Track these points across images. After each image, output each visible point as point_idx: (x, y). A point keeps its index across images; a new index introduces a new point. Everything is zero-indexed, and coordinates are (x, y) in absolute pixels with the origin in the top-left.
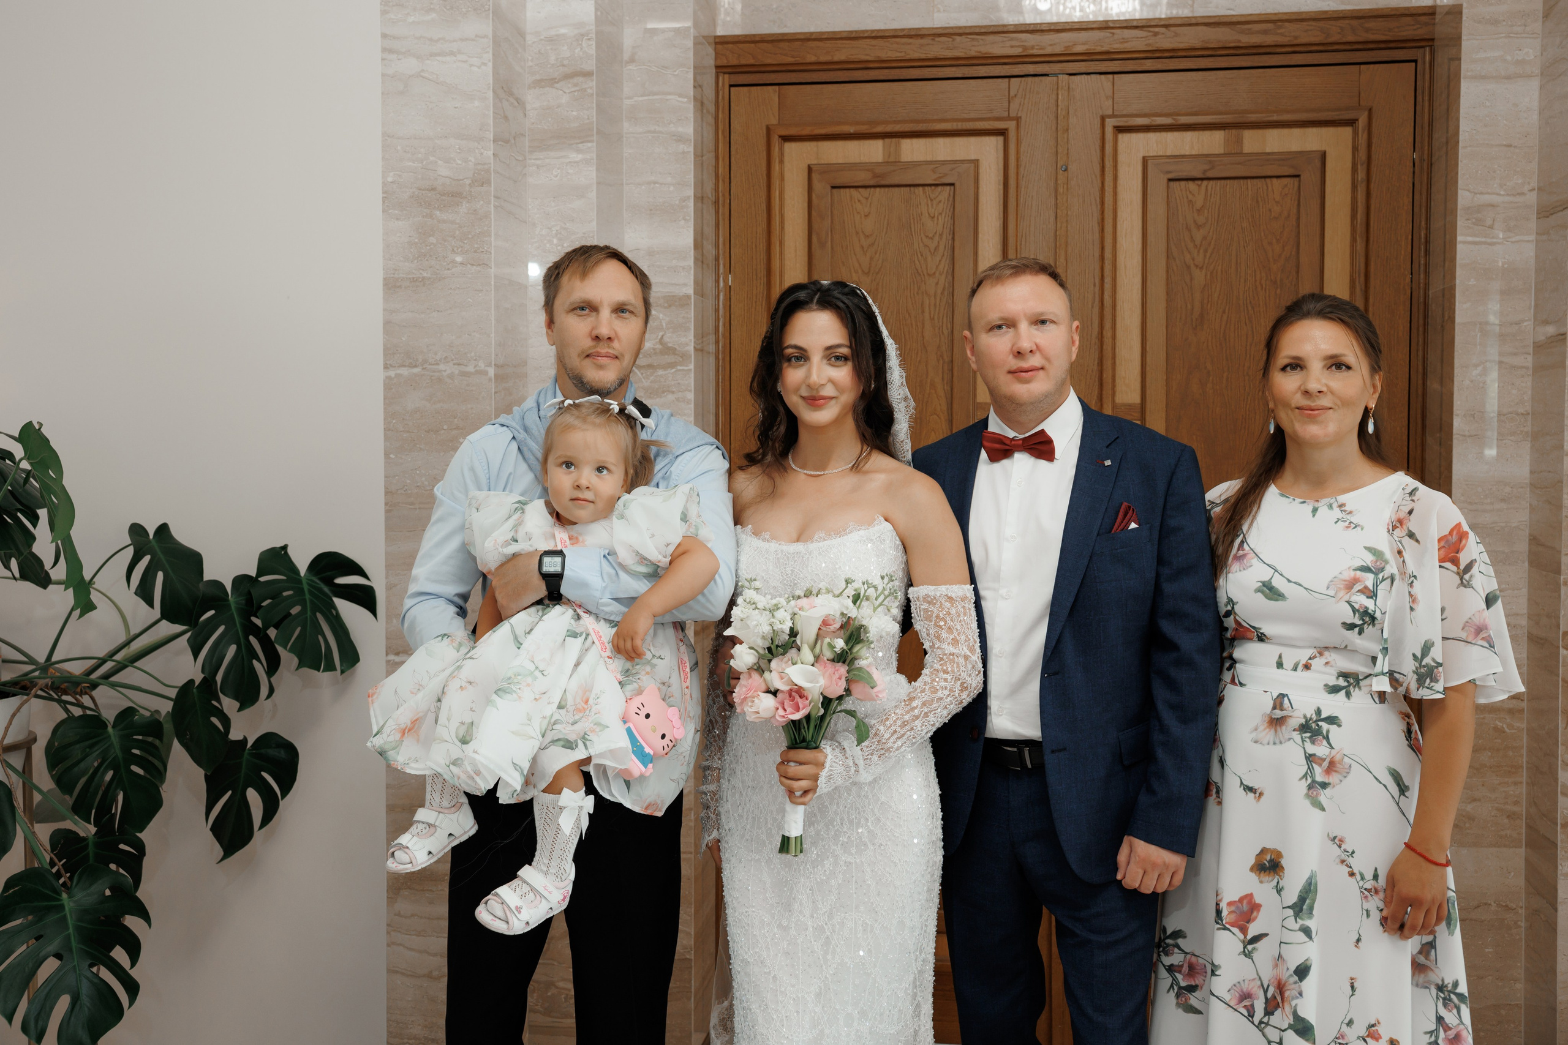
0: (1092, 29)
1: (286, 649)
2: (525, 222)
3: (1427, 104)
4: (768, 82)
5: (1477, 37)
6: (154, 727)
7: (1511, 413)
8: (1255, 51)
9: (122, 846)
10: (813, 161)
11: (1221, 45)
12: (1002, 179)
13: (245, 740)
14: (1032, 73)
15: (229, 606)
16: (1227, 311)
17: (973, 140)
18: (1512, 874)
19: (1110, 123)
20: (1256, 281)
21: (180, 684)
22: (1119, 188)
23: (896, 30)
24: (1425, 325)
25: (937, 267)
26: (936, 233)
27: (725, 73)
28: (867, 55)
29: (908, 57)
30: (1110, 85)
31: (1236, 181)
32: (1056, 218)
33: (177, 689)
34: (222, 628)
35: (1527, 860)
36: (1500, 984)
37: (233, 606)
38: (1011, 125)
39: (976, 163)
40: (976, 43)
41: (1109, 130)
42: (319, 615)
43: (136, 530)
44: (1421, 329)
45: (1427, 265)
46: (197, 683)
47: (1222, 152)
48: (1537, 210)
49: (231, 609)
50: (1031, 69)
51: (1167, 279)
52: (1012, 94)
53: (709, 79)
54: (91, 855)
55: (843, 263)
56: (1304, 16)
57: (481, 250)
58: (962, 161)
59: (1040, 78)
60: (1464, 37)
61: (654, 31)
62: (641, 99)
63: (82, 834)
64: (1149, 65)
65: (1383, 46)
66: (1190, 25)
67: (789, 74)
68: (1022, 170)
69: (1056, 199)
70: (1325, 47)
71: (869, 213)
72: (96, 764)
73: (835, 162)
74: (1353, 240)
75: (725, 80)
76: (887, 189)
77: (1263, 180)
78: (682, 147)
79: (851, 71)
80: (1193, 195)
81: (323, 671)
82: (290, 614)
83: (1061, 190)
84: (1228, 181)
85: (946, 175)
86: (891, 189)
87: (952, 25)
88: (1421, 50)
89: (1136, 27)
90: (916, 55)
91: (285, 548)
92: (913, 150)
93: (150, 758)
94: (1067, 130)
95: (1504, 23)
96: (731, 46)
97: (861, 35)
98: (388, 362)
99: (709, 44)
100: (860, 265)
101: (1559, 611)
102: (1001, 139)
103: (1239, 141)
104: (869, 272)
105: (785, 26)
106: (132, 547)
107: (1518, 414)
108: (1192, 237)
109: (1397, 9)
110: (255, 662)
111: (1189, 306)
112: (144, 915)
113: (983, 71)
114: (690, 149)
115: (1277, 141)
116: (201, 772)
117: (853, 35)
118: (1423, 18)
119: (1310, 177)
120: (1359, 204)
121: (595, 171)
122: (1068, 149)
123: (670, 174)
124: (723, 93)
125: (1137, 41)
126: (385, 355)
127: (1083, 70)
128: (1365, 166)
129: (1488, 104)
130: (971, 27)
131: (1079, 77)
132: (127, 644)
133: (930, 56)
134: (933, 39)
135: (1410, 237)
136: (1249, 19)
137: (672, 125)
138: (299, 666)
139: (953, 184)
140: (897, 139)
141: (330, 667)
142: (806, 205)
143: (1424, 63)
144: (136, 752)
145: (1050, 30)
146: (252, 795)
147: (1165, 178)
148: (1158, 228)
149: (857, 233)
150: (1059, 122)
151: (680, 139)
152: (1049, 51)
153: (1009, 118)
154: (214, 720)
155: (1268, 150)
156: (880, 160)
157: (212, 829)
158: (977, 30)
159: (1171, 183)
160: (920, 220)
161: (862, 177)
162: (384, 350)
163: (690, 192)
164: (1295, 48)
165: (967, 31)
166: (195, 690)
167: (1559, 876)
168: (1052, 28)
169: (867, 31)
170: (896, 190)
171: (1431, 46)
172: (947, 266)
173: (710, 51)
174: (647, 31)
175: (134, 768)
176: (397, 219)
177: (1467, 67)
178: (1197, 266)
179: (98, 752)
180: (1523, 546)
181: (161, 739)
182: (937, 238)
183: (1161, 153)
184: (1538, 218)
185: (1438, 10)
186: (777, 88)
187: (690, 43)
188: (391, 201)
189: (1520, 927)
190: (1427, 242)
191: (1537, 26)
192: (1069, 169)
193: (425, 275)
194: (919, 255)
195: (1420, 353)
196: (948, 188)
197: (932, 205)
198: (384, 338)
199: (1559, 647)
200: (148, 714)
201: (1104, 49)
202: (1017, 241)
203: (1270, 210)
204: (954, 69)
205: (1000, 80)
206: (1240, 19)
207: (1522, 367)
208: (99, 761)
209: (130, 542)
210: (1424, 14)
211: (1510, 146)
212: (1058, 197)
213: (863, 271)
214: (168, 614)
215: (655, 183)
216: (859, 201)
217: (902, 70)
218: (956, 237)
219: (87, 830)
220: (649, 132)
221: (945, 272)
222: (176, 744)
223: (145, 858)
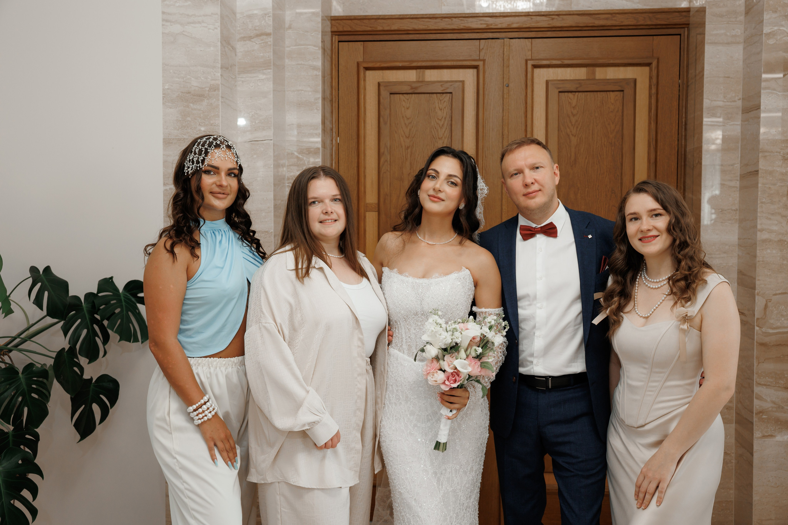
0: (521, 16)
1: (113, 331)
2: (236, 110)
3: (686, 56)
4: (358, 40)
5: (714, 23)
6: (44, 373)
7: (729, 209)
8: (602, 28)
9: (27, 436)
10: (381, 80)
11: (585, 25)
12: (476, 90)
13: (92, 379)
14: (491, 37)
15: (83, 309)
16: (587, 158)
17: (461, 71)
18: (729, 437)
19: (530, 63)
20: (602, 142)
21: (58, 350)
22: (535, 96)
23: (423, 15)
24: (685, 165)
25: (443, 134)
26: (443, 117)
27: (336, 35)
28: (408, 27)
29: (429, 28)
30: (530, 44)
31: (592, 93)
32: (503, 110)
33: (56, 353)
34: (79, 321)
35: (736, 430)
36: (723, 491)
37: (85, 309)
38: (480, 63)
39: (463, 82)
40: (463, 22)
41: (530, 67)
42: (130, 313)
43: (34, 270)
44: (683, 168)
45: (685, 136)
46: (66, 350)
47: (585, 78)
48: (742, 109)
49: (84, 311)
50: (491, 35)
51: (558, 141)
52: (481, 48)
53: (328, 38)
54: (11, 442)
55: (396, 132)
56: (626, 12)
57: (214, 124)
58: (456, 81)
59: (495, 40)
60: (707, 23)
61: (301, 14)
62: (294, 47)
63: (6, 430)
64: (549, 34)
65: (664, 27)
66: (570, 15)
67: (369, 36)
68: (486, 86)
69: (503, 101)
70: (636, 27)
71: (409, 107)
72: (13, 394)
73: (392, 81)
74: (650, 123)
75: (336, 38)
76: (418, 95)
77: (606, 93)
78: (315, 72)
79: (399, 35)
80: (571, 100)
81: (133, 342)
82: (114, 313)
83: (505, 96)
84: (588, 93)
85: (448, 88)
86: (420, 95)
87: (451, 12)
88: (683, 29)
89: (543, 15)
90: (433, 28)
91: (112, 278)
92: (431, 75)
93: (41, 389)
94: (509, 66)
95: (726, 17)
96: (339, 21)
97: (405, 17)
98: (166, 182)
99: (328, 20)
100: (404, 133)
101: (755, 307)
102: (475, 70)
103: (594, 73)
104: (409, 137)
105: (367, 12)
106: (31, 278)
107: (732, 210)
108: (570, 121)
109: (671, 9)
110: (97, 338)
111: (569, 155)
112: (39, 472)
113: (466, 36)
114: (320, 73)
115: (612, 73)
116: (68, 396)
117: (401, 17)
118: (684, 14)
119: (628, 91)
120: (653, 105)
121: (272, 85)
122: (509, 76)
123: (309, 86)
124: (335, 45)
125: (544, 22)
126: (164, 178)
127: (517, 36)
128: (656, 86)
129: (718, 56)
130: (460, 14)
131: (514, 40)
132: (28, 329)
133: (440, 28)
134: (442, 20)
135: (677, 122)
136: (599, 12)
137: (310, 61)
138: (120, 340)
139: (451, 93)
140: (423, 70)
141: (136, 340)
142: (377, 102)
143: (684, 35)
144: (34, 386)
145: (500, 16)
146: (95, 408)
147: (557, 91)
148: (554, 115)
149: (403, 117)
150: (505, 62)
151: (315, 68)
152: (499, 26)
153: (480, 60)
154: (75, 369)
155: (608, 78)
156: (415, 80)
157: (75, 425)
158: (464, 15)
159: (560, 94)
160: (435, 110)
161: (406, 89)
162: (164, 176)
163: (319, 95)
164: (621, 27)
165: (459, 16)
166: (65, 353)
167: (754, 438)
168: (501, 15)
169: (408, 15)
170: (423, 95)
171: (688, 27)
172: (448, 134)
173: (328, 23)
174: (297, 13)
175: (33, 395)
176: (170, 108)
177: (708, 38)
178: (573, 135)
179: (14, 387)
180: (735, 275)
181: (47, 379)
182: (443, 120)
183: (555, 79)
184: (742, 113)
185: (692, 10)
186: (362, 43)
187: (319, 19)
188: (167, 98)
189: (732, 463)
190: (686, 124)
191: (742, 18)
192: (509, 86)
193: (185, 137)
194: (434, 128)
195: (682, 179)
196: (449, 95)
197: (441, 103)
198: (163, 169)
199: (754, 326)
200: (39, 366)
201: (527, 26)
202: (483, 122)
203: (609, 108)
204: (452, 35)
205: (475, 41)
206: (594, 12)
207: (734, 187)
208: (15, 391)
209: (30, 276)
210: (685, 12)
211: (729, 77)
212: (504, 100)
213: (406, 136)
214: (50, 314)
215: (302, 90)
216: (404, 101)
217: (426, 35)
218: (453, 119)
219: (9, 428)
220: (299, 64)
221: (447, 136)
222: (55, 381)
223: (39, 442)
